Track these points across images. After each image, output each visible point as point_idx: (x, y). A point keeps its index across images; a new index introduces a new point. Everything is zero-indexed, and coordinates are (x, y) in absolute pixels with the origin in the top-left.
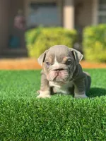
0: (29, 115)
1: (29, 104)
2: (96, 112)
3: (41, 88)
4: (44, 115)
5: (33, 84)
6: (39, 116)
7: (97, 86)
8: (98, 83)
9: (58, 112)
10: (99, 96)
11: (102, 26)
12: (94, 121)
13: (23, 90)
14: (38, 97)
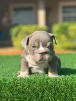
0: (11, 92)
1: (10, 83)
2: (67, 89)
3: (22, 69)
4: (23, 92)
5: (15, 66)
6: (20, 93)
7: (66, 67)
8: (66, 64)
9: (35, 89)
10: (69, 75)
11: (66, 24)
12: (66, 96)
13: (6, 71)
14: (19, 76)
